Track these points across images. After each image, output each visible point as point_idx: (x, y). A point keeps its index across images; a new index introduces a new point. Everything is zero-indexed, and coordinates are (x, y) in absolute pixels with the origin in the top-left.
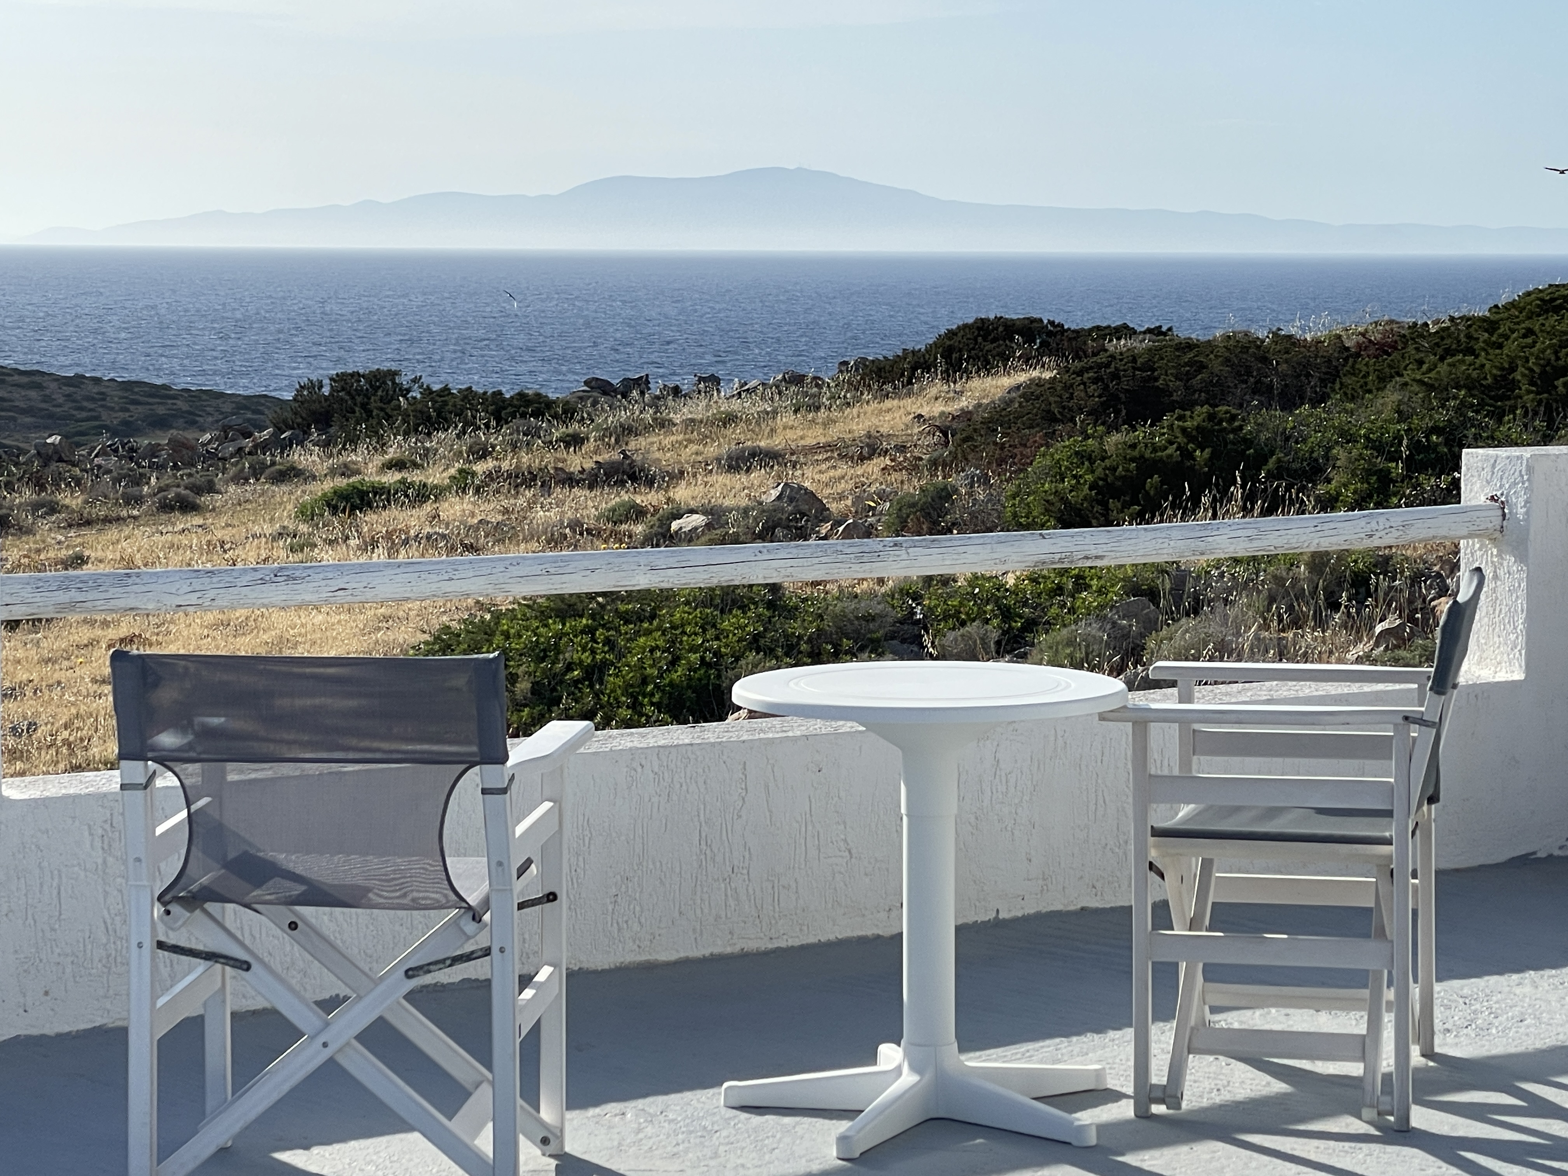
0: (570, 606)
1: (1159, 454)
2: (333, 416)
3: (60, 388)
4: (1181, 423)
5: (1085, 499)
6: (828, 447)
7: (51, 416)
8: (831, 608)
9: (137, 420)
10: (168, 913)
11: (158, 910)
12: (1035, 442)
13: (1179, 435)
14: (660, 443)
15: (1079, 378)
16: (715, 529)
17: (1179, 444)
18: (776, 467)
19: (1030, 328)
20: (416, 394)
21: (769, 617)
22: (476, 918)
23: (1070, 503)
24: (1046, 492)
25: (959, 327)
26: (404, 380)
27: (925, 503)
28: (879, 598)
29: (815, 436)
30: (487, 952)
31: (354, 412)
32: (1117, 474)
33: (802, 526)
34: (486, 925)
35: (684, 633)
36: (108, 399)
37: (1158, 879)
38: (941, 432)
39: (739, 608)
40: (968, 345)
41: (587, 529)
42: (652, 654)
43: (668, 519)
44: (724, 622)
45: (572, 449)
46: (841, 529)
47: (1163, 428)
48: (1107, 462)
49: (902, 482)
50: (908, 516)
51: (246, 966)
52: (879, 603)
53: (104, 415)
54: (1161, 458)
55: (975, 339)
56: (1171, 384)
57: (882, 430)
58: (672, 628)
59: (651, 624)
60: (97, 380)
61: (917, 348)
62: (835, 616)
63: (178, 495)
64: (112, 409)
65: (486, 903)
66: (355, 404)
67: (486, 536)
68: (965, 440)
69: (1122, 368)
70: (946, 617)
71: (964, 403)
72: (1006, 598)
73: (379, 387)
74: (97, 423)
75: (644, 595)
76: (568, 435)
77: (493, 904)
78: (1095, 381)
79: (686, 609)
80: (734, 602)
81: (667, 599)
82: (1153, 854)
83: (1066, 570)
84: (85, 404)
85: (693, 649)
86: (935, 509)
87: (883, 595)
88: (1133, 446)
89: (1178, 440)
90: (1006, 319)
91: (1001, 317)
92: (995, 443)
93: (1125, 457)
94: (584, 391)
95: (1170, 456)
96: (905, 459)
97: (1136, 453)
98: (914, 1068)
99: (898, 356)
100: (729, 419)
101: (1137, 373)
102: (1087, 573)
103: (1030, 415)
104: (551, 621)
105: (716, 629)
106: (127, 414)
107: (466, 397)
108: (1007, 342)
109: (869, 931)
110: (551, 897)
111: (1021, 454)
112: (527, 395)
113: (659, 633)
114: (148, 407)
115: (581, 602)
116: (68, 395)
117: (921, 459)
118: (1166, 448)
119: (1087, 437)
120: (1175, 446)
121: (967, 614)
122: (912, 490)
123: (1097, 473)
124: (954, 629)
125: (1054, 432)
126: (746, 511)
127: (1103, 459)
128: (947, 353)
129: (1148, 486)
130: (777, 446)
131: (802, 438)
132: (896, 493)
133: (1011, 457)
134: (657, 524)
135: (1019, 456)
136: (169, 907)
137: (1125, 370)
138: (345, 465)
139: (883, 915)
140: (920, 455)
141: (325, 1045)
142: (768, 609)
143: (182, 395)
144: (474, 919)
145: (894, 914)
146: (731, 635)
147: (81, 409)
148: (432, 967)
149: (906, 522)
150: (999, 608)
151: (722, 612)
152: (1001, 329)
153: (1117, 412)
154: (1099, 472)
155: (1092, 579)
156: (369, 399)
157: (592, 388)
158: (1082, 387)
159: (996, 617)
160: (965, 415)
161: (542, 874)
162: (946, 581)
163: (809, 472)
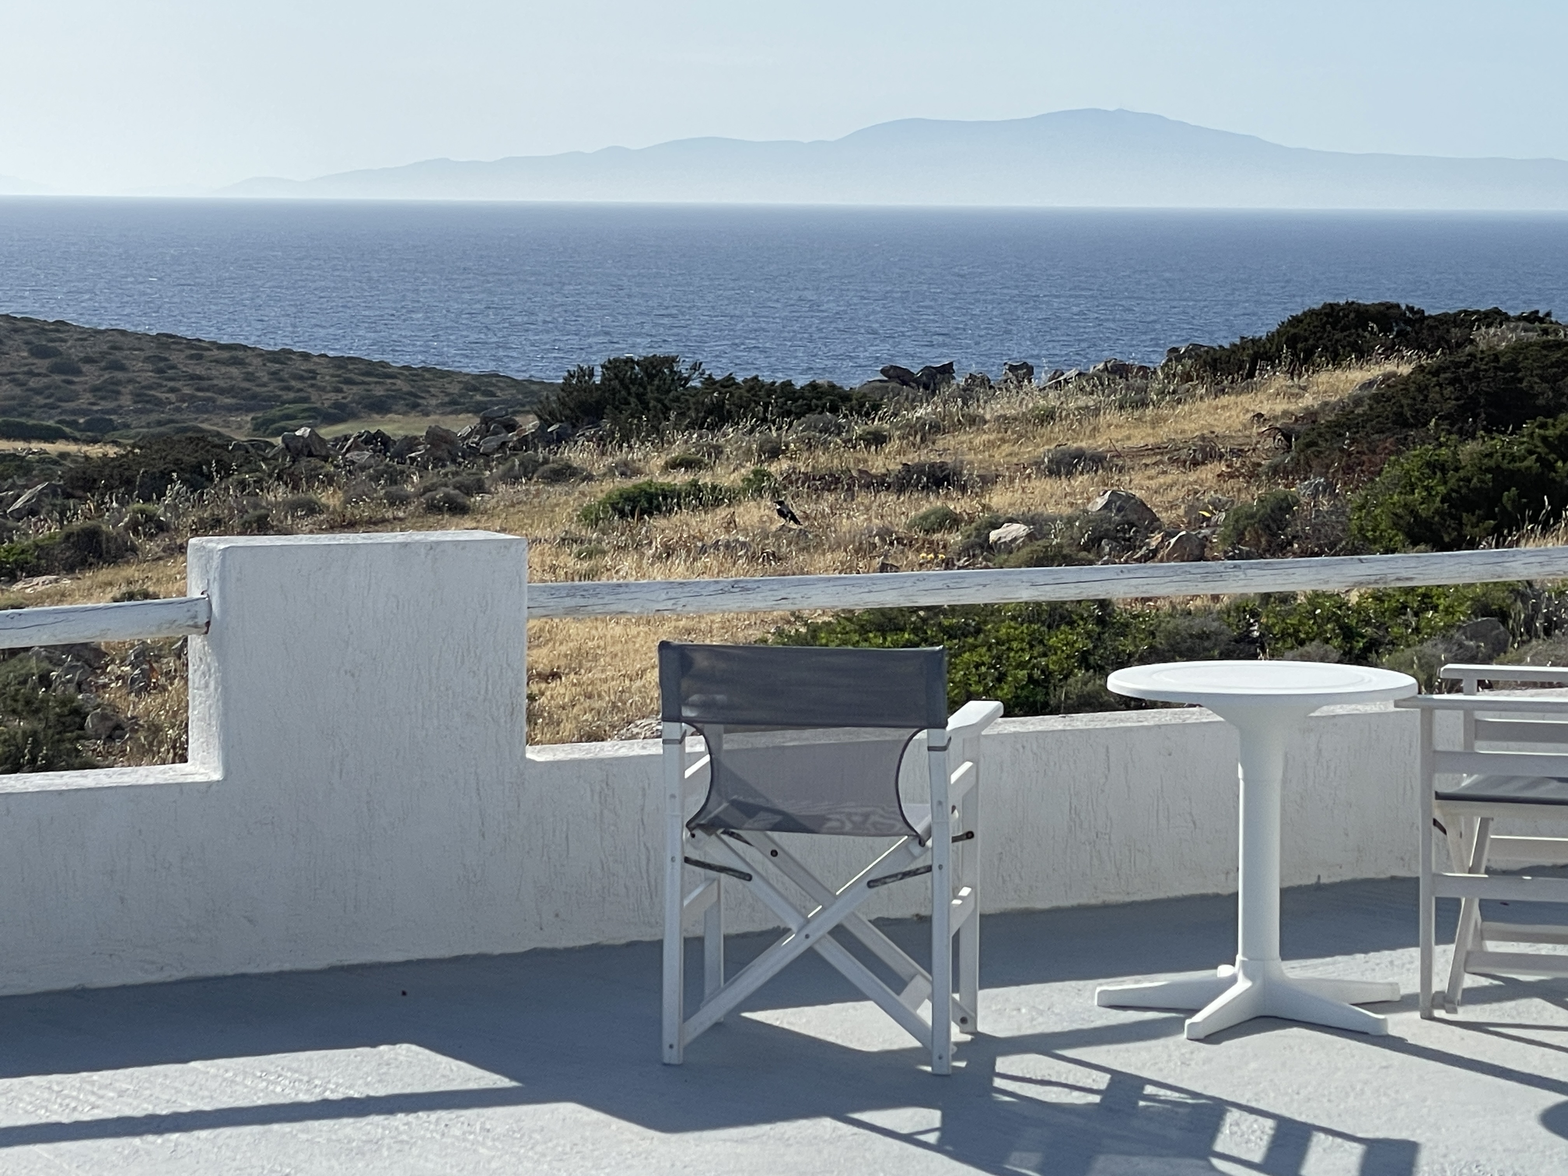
0: (890, 620)
1: (1518, 464)
2: (605, 408)
3: (264, 365)
4: (1542, 432)
5: (1437, 512)
6: (1157, 449)
7: (254, 397)
8: (1163, 625)
9: (351, 402)
10: (693, 836)
11: (686, 834)
12: (1386, 448)
13: (1539, 444)
14: (971, 443)
15: (1435, 379)
16: (1037, 539)
17: (1539, 454)
18: (1100, 472)
19: (1385, 315)
20: (696, 383)
21: (1099, 634)
22: (922, 843)
23: (1421, 517)
24: (1394, 504)
25: (1304, 313)
26: (683, 369)
27: (1263, 515)
28: (1215, 616)
29: (1141, 437)
30: (929, 869)
31: (629, 404)
32: (1471, 486)
33: (1131, 538)
34: (928, 849)
35: (1010, 649)
36: (319, 377)
37: (1442, 833)
38: (1283, 435)
39: (1068, 624)
40: (1315, 333)
41: (897, 539)
42: (977, 669)
43: (986, 528)
44: (1051, 638)
45: (873, 448)
46: (1173, 541)
47: (1523, 436)
48: (1462, 473)
49: (1239, 490)
50: (1245, 529)
51: (748, 878)
52: (1213, 620)
53: (314, 396)
54: (1519, 470)
55: (1324, 327)
56: (1536, 386)
57: (1216, 430)
58: (998, 643)
59: (976, 639)
60: (306, 356)
61: (1257, 336)
62: (1169, 635)
63: (446, 495)
64: (323, 389)
65: (929, 832)
66: (629, 394)
67: (789, 544)
68: (1309, 445)
69: (1483, 367)
70: (1284, 635)
71: (1308, 401)
72: (1348, 616)
73: (655, 376)
74: (306, 405)
75: (968, 610)
76: (869, 433)
77: (934, 832)
78: (1452, 382)
79: (1012, 624)
80: (1062, 617)
81: (992, 614)
82: (1437, 815)
83: (1413, 589)
84: (293, 383)
85: (1021, 665)
86: (1274, 521)
87: (1219, 612)
88: (1490, 455)
89: (1539, 450)
90: (1359, 305)
91: (1353, 303)
92: (1342, 450)
93: (1480, 468)
94: (880, 381)
95: (1529, 468)
96: (1243, 465)
97: (1492, 463)
98: (1247, 975)
99: (1235, 345)
100: (1048, 416)
101: (1499, 373)
102: (1434, 592)
103: (1380, 419)
104: (871, 635)
105: (1045, 645)
106: (340, 396)
107: (752, 388)
108: (1360, 330)
109: (1211, 890)
110: (970, 835)
111: (1370, 461)
112: (821, 386)
113: (985, 649)
114: (362, 387)
115: (903, 616)
116: (274, 373)
117: (1259, 465)
118: (1525, 458)
119: (1441, 445)
120: (1534, 457)
121: (1307, 633)
122: (1250, 501)
123: (1450, 485)
124: (1292, 648)
125: (1406, 438)
126: (1070, 521)
127: (1457, 469)
128: (1292, 342)
129: (1505, 499)
130: (1100, 447)
131: (1129, 438)
132: (1233, 502)
133: (1359, 464)
134: (974, 533)
135: (1367, 464)
136: (694, 832)
137: (1486, 371)
138: (626, 464)
139: (1223, 877)
140: (1259, 460)
141: (807, 936)
142: (1097, 624)
143: (402, 374)
144: (920, 843)
145: (1232, 875)
146: (1059, 652)
147: (289, 389)
148: (888, 880)
149: (1243, 534)
150: (1340, 628)
151: (1050, 627)
152: (1352, 315)
153: (1475, 417)
154: (1452, 483)
155: (1439, 599)
156: (645, 388)
157: (889, 377)
158: (1437, 388)
159: (1337, 636)
160: (1311, 415)
161: (962, 819)
162: (1285, 598)
163: (1138, 478)
